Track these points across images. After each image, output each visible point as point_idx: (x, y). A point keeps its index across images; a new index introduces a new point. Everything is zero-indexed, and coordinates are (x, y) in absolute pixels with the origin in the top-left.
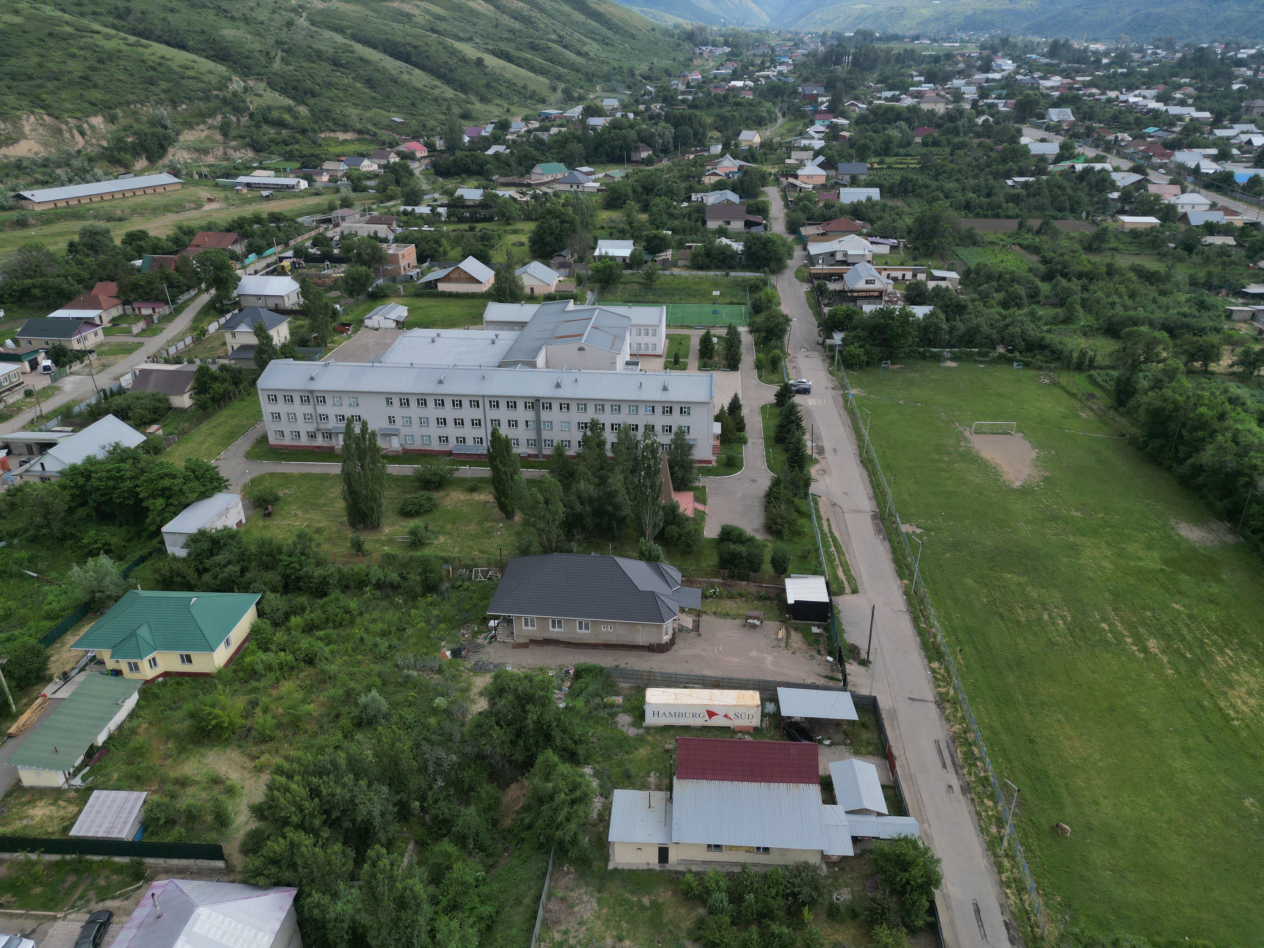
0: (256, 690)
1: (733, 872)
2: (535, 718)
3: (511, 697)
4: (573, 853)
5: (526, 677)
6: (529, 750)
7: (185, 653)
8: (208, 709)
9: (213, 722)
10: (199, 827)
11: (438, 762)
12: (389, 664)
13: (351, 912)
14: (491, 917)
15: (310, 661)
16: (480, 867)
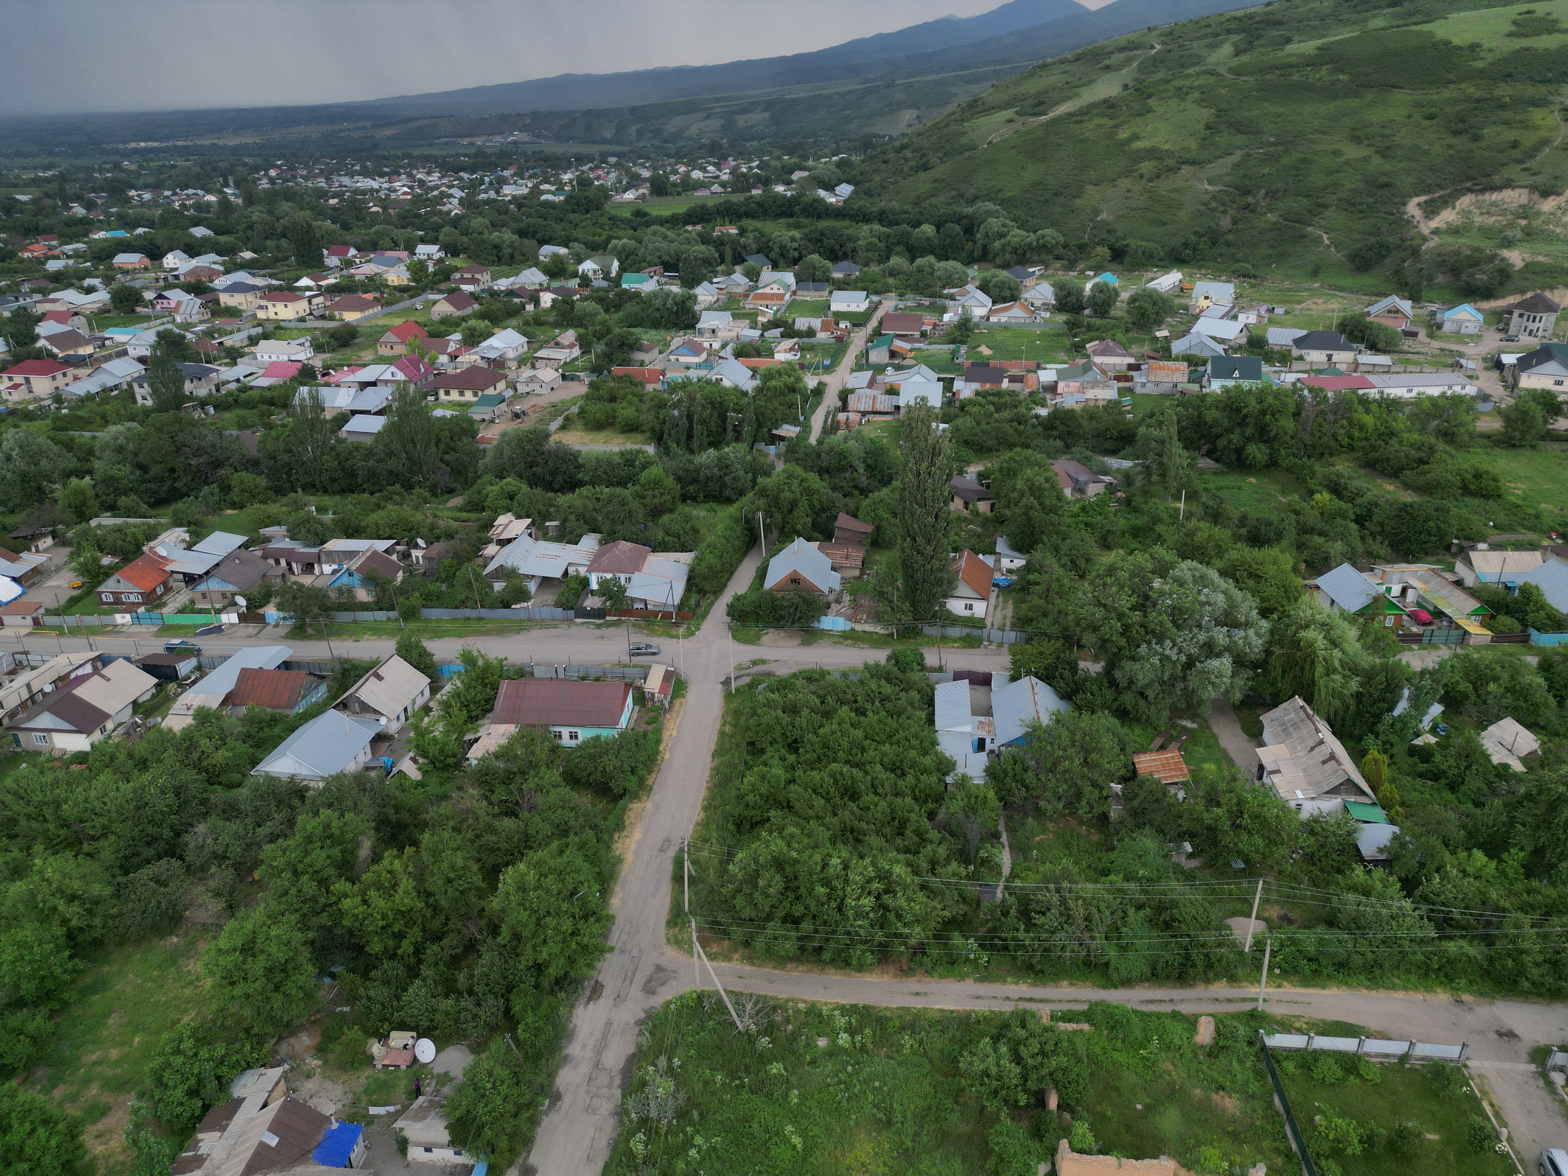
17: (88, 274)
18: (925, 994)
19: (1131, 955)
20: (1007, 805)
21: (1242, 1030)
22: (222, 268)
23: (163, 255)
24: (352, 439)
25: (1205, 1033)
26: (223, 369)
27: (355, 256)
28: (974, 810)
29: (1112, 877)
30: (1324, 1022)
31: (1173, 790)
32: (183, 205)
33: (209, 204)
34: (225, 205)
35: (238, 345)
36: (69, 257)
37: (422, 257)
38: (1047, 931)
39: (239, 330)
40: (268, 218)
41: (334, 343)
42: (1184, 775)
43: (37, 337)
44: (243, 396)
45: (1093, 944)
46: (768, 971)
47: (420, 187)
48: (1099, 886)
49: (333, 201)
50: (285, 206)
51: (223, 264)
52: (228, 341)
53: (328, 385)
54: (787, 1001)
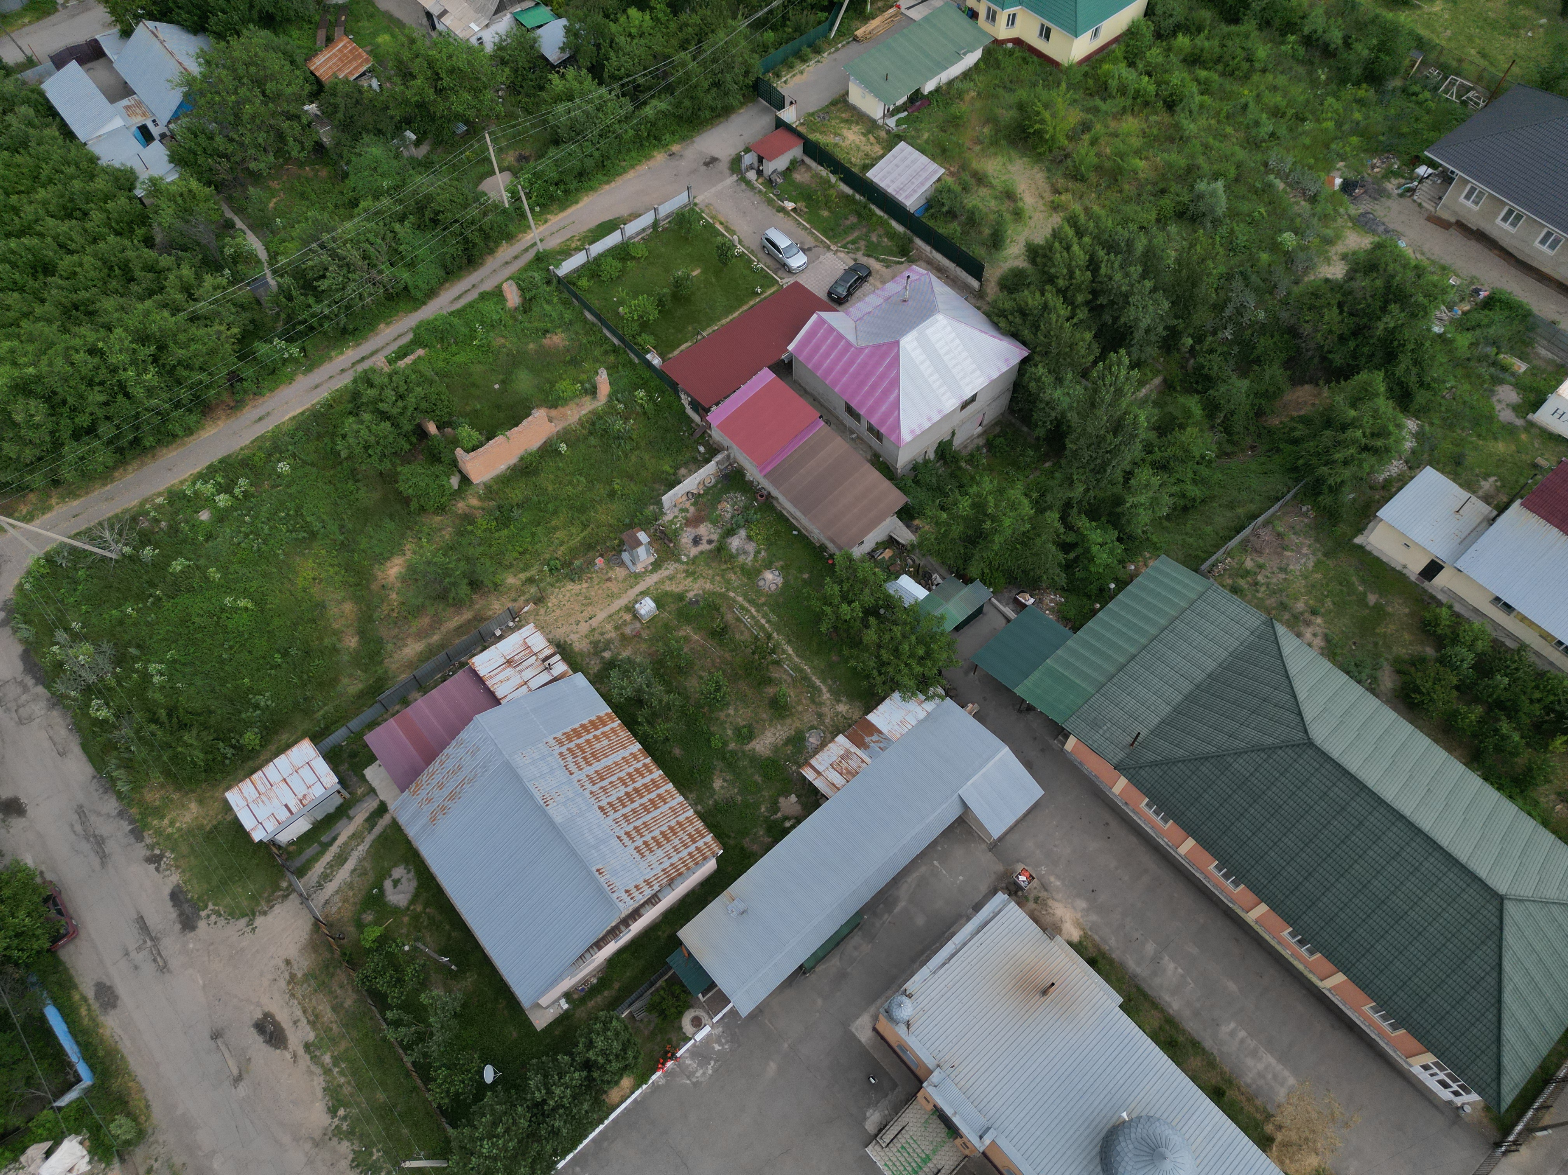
0: (1096, 110)
1: (1503, 644)
2: (1392, 325)
3: (1379, 283)
4: (1326, 499)
5: (1416, 267)
6: (1355, 358)
7: (1048, 24)
8: (1039, 107)
9: (1037, 126)
10: (973, 234)
11: (1240, 310)
12: (1259, 157)
13: (1065, 405)
14: (1194, 500)
15: (1170, 105)
16: (1214, 447)
18: (268, 414)
19: (421, 267)
20: (219, 187)
21: (537, 276)
25: (513, 297)
28: (188, 211)
29: (363, 204)
30: (590, 231)
31: (364, 83)
38: (337, 290)
42: (367, 61)
45: (384, 277)
46: (99, 492)
48: (356, 220)
54: (142, 505)
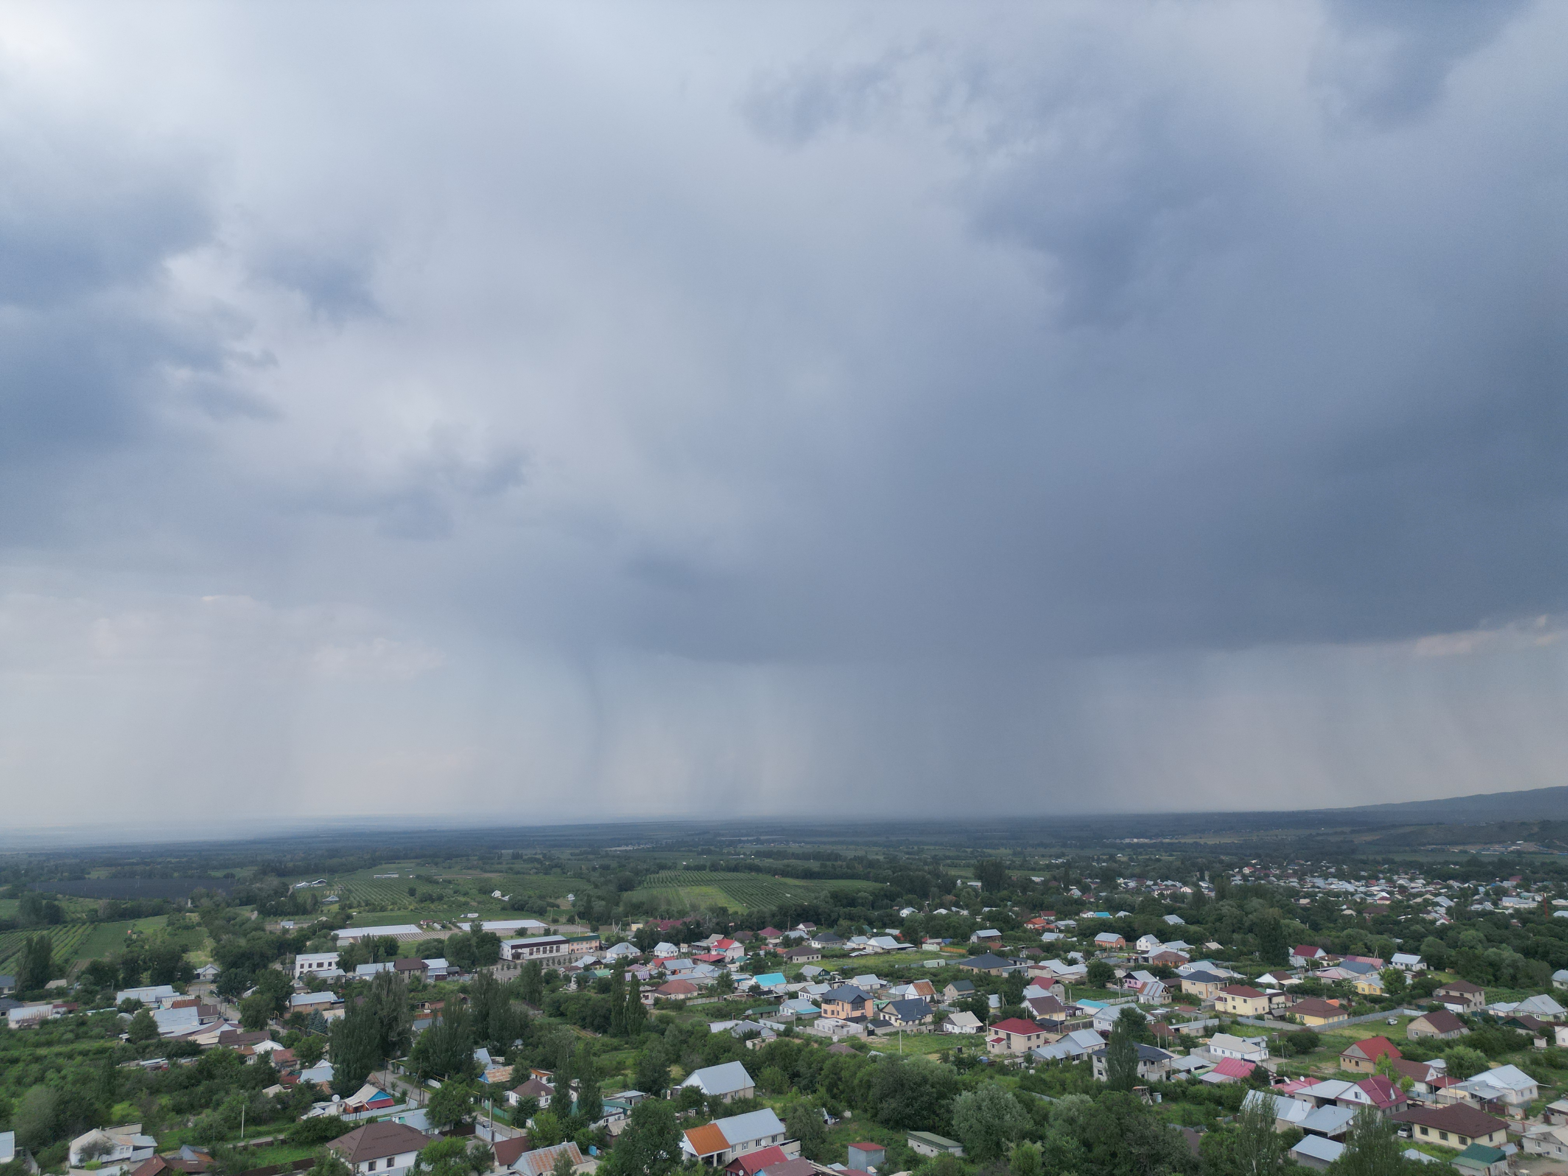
17: (1073, 948)
22: (1188, 956)
23: (1138, 938)
24: (1302, 1163)
26: (1175, 1056)
27: (1322, 958)
32: (1161, 895)
33: (1184, 895)
34: (1198, 896)
35: (1193, 1034)
36: (1061, 931)
37: (1399, 967)
39: (1196, 1019)
40: (1236, 912)
41: (1292, 1048)
43: (1023, 999)
44: (1192, 1089)
47: (1400, 893)
49: (1304, 901)
50: (1255, 902)
51: (1190, 951)
52: (1185, 1029)
53: (1281, 1094)
